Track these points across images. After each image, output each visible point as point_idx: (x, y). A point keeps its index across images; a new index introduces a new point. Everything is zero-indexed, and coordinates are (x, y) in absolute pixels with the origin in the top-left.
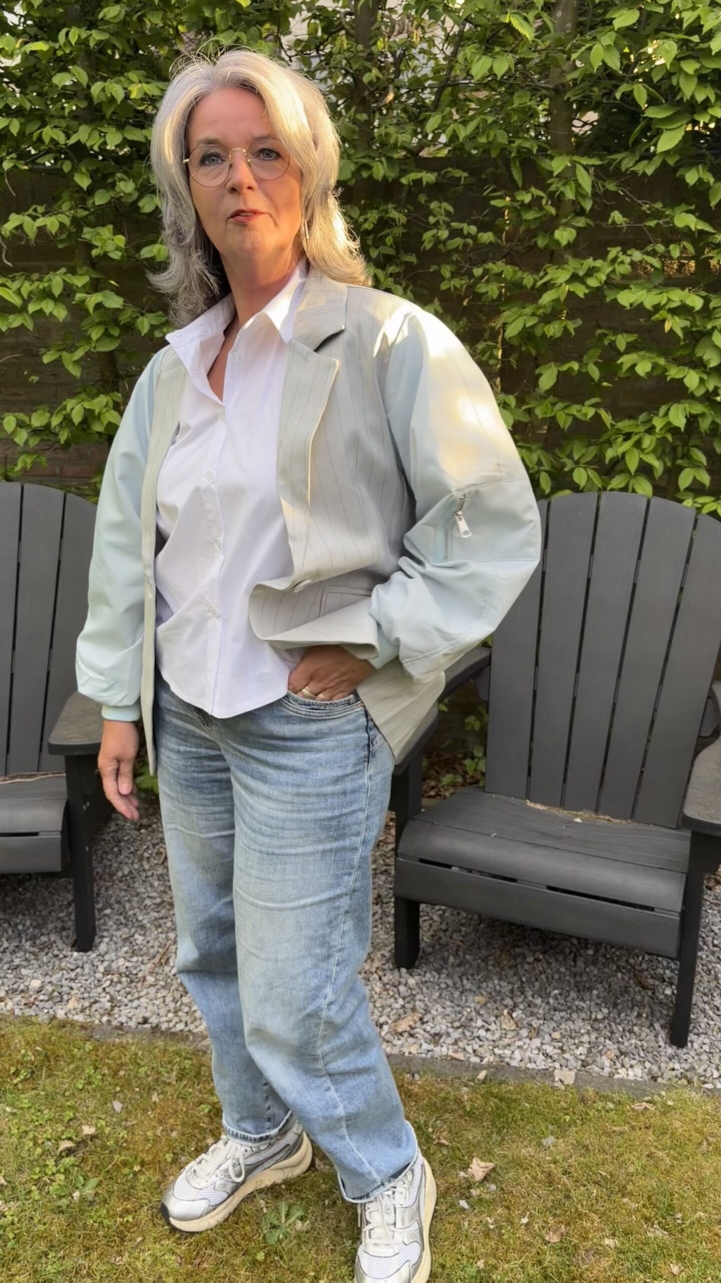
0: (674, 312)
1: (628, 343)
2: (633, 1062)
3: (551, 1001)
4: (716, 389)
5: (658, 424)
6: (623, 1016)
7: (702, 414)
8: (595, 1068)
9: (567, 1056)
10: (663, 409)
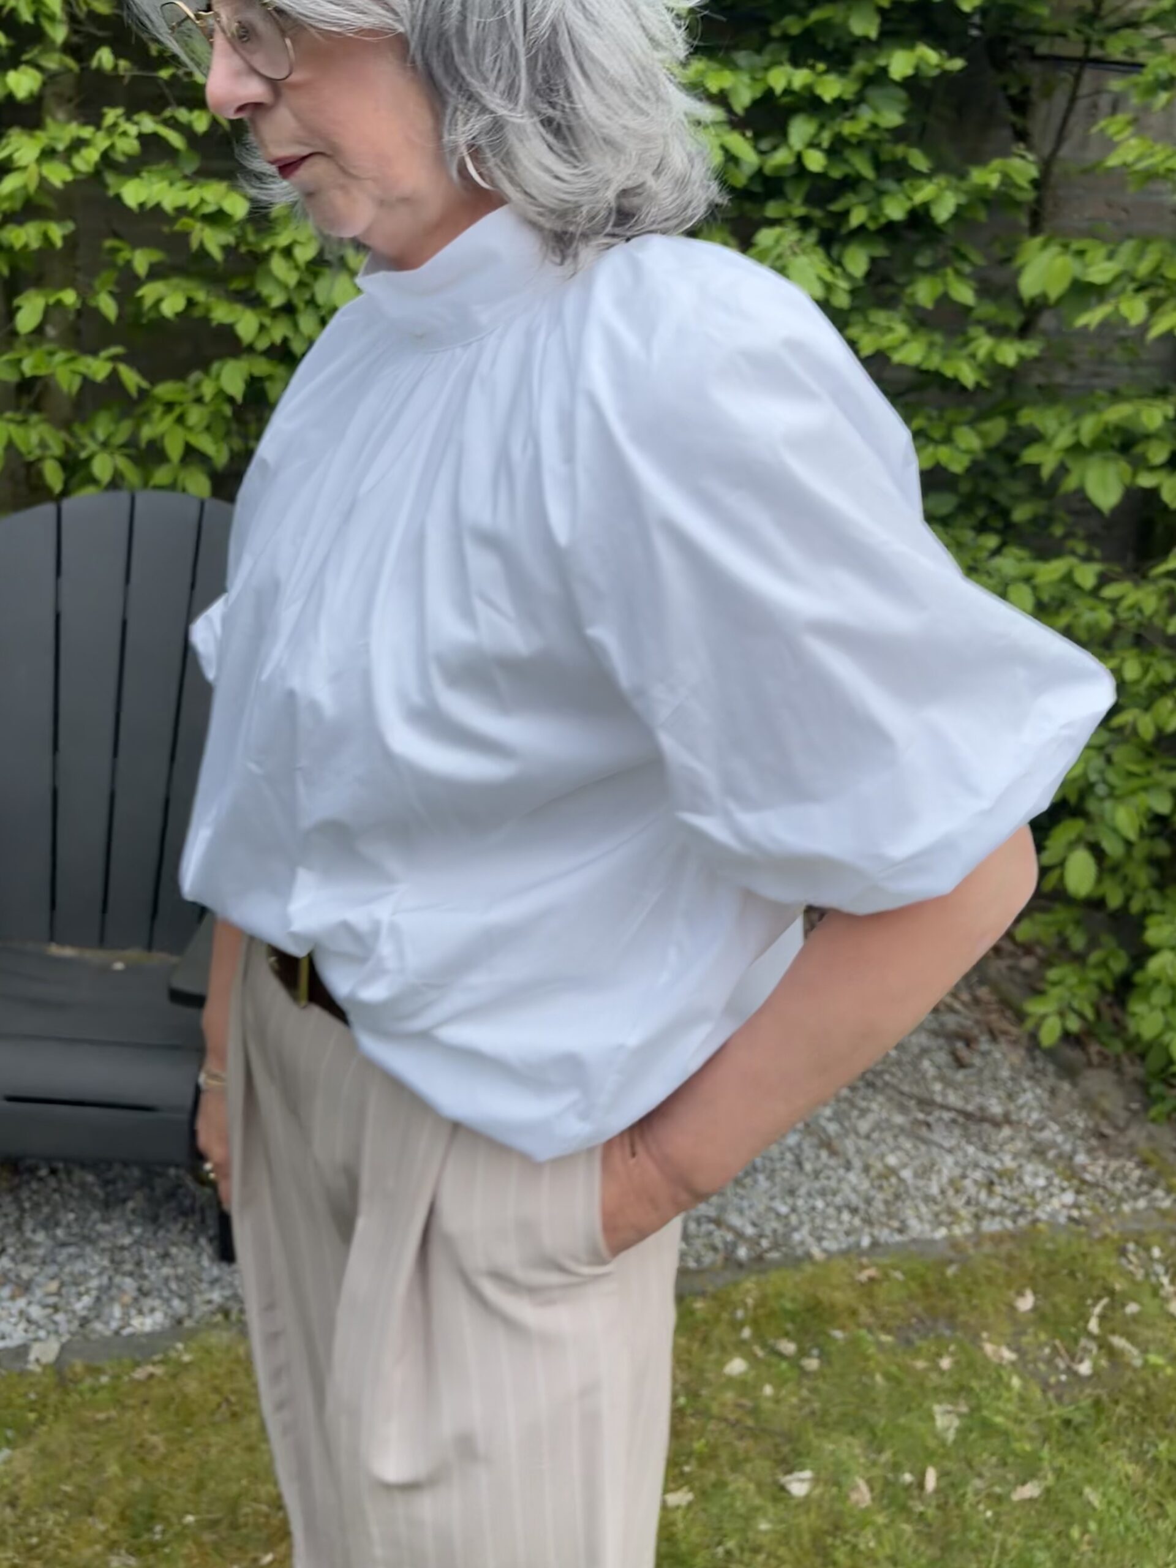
0: (207, 219)
1: (151, 264)
2: (157, 1303)
3: (60, 1233)
4: (285, 340)
5: (208, 390)
6: (161, 1233)
7: (270, 377)
8: (98, 1326)
9: (59, 1317)
10: (215, 366)
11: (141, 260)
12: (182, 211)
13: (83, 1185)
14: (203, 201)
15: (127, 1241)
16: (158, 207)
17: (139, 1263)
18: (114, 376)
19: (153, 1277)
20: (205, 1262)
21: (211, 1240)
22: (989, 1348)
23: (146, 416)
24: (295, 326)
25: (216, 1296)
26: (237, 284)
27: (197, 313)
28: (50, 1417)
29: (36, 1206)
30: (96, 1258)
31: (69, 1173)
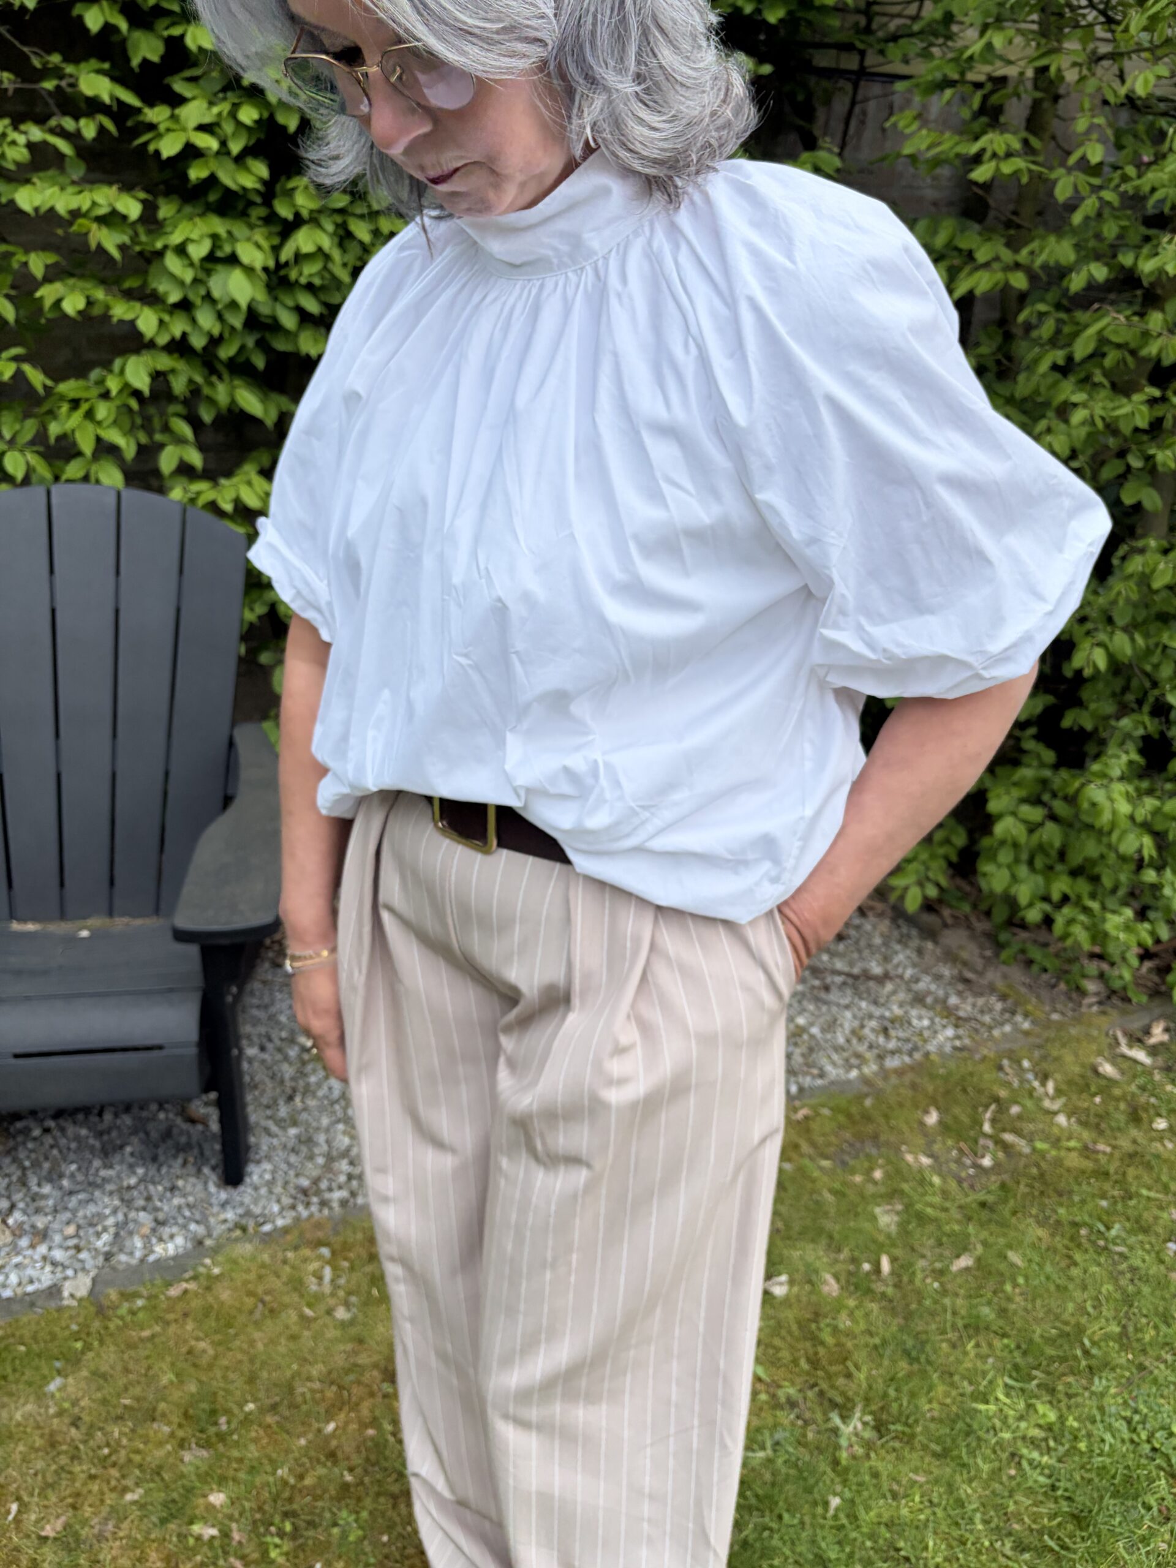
0: (102, 220)
1: (47, 267)
2: (175, 1230)
3: (65, 1183)
4: (184, 335)
5: (113, 385)
6: (164, 1170)
7: (173, 371)
8: (123, 1258)
9: (83, 1255)
10: (117, 363)
11: (37, 264)
12: (76, 214)
13: (77, 1138)
14: (94, 204)
15: (133, 1181)
16: (52, 210)
17: (149, 1199)
18: (19, 375)
19: (166, 1208)
20: (212, 1188)
21: (213, 1169)
22: (909, 1158)
23: (52, 414)
24: (194, 321)
25: (230, 1215)
26: (130, 283)
27: (96, 311)
28: (96, 1344)
29: (36, 1164)
30: (106, 1200)
31: (63, 1130)
